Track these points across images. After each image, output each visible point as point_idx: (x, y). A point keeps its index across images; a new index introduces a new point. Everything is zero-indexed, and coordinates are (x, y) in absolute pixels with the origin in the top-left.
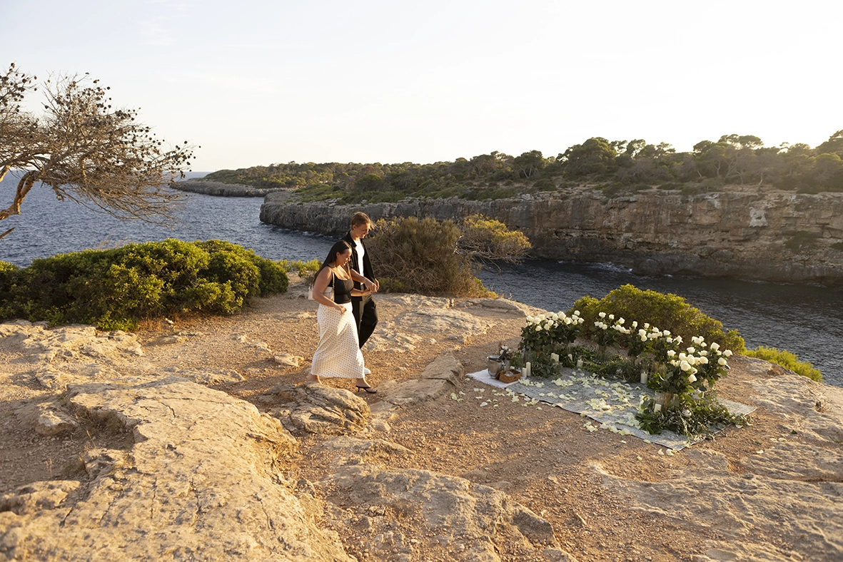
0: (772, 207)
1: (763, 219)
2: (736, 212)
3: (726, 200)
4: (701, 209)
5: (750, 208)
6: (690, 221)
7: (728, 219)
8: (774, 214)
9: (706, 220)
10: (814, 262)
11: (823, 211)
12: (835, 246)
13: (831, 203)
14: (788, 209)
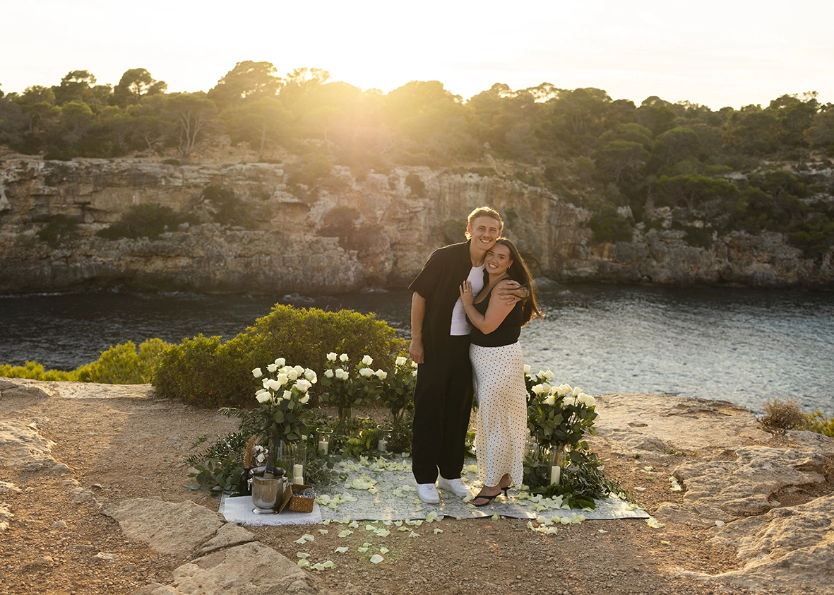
0: (13, 180)
1: (4, 199)
8: (18, 190)
10: (78, 258)
11: (81, 185)
12: (101, 234)
13: (90, 173)
14: (36, 182)
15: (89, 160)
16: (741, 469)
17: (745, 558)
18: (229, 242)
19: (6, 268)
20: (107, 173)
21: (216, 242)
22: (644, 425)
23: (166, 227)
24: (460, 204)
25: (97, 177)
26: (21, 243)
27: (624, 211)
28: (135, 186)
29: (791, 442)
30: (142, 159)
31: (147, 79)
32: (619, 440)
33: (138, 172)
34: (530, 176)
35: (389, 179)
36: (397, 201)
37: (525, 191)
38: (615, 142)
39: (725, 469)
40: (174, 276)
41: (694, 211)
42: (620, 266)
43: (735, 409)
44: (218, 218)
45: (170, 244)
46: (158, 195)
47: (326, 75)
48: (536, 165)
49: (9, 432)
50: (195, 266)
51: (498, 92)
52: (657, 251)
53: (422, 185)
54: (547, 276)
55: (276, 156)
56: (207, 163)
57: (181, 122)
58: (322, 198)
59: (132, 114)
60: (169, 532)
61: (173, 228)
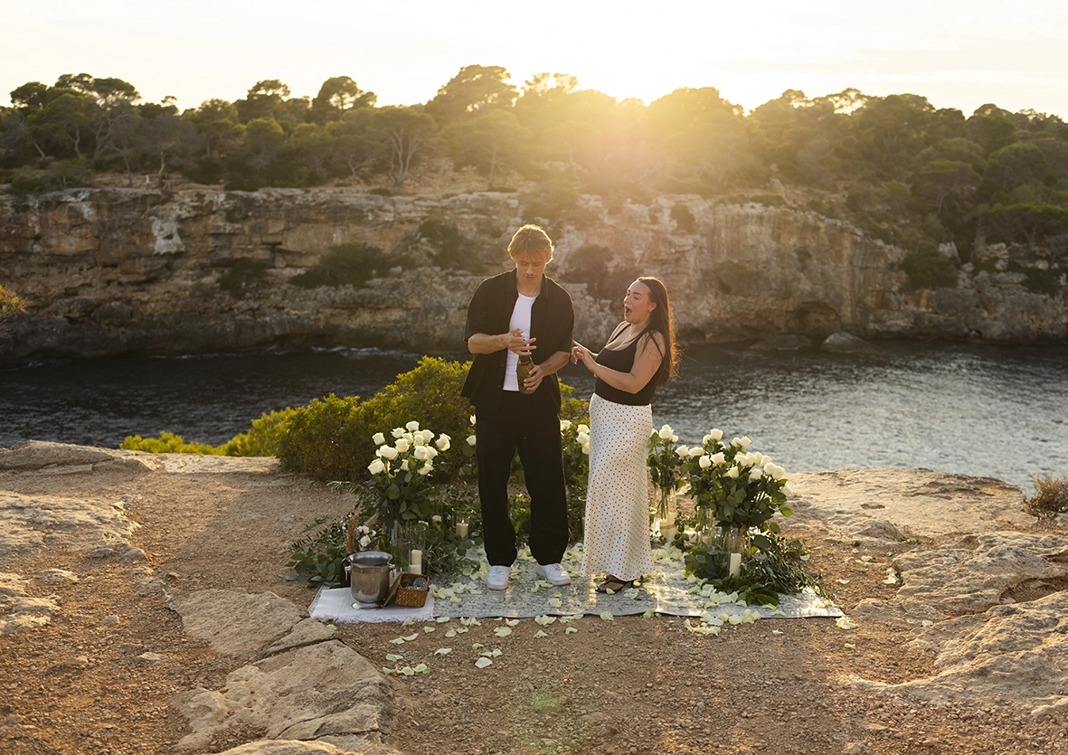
0: (188, 215)
1: (177, 239)
2: (127, 227)
3: (105, 203)
4: (57, 224)
5: (152, 218)
6: (37, 248)
7: (112, 241)
8: (194, 228)
9: (70, 245)
10: (268, 311)
11: (270, 221)
12: (295, 281)
13: (280, 206)
14: (216, 218)
15: (279, 190)
16: (975, 559)
17: (943, 666)
18: (452, 290)
19: (180, 323)
20: (301, 207)
21: (435, 290)
22: (880, 507)
23: (374, 272)
24: (739, 242)
25: (289, 211)
26: (197, 293)
27: (947, 249)
28: (336, 221)
29: (1060, 528)
30: (344, 189)
31: (352, 89)
32: (840, 524)
33: (340, 204)
34: (828, 206)
35: (650, 210)
36: (659, 237)
37: (821, 225)
38: (938, 162)
39: (956, 558)
40: (384, 332)
41: (1037, 249)
42: (941, 318)
43: (1003, 488)
44: (438, 261)
45: (379, 293)
46: (364, 232)
47: (573, 82)
48: (835, 191)
49: (85, 512)
50: (410, 319)
51: (790, 100)
52: (989, 299)
53: (691, 218)
54: (849, 332)
55: (510, 184)
56: (425, 192)
57: (391, 143)
58: (566, 235)
59: (333, 133)
60: (236, 629)
61: (383, 273)
